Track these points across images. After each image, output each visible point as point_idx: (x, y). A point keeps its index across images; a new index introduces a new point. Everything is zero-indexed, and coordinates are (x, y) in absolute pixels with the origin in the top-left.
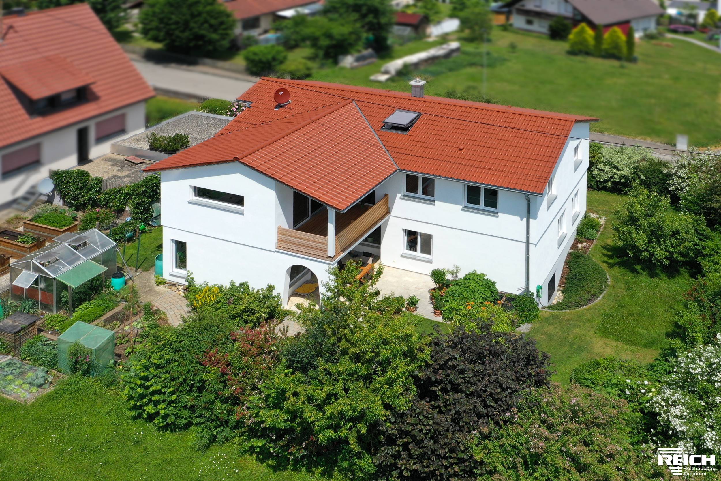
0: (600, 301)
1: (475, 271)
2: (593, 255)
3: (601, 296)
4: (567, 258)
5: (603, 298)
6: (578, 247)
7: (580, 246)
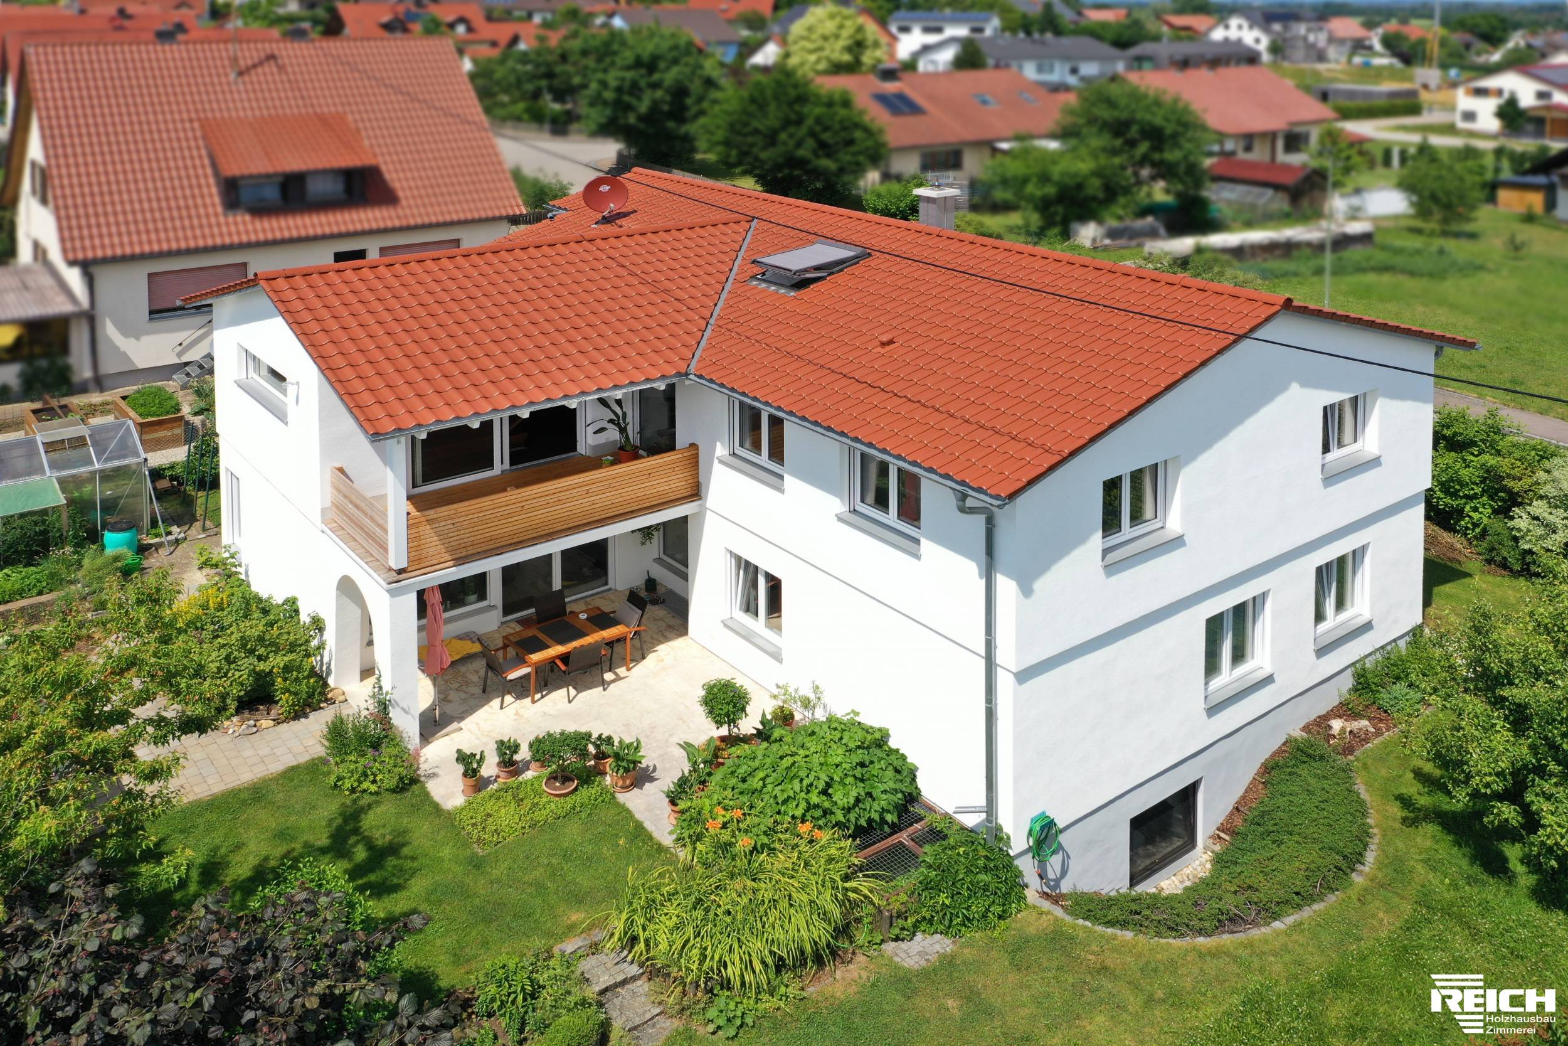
0: (1277, 933)
1: (857, 714)
2: (1365, 766)
3: (1290, 920)
4: (1279, 752)
5: (1297, 926)
6: (1330, 727)
7: (1337, 725)
